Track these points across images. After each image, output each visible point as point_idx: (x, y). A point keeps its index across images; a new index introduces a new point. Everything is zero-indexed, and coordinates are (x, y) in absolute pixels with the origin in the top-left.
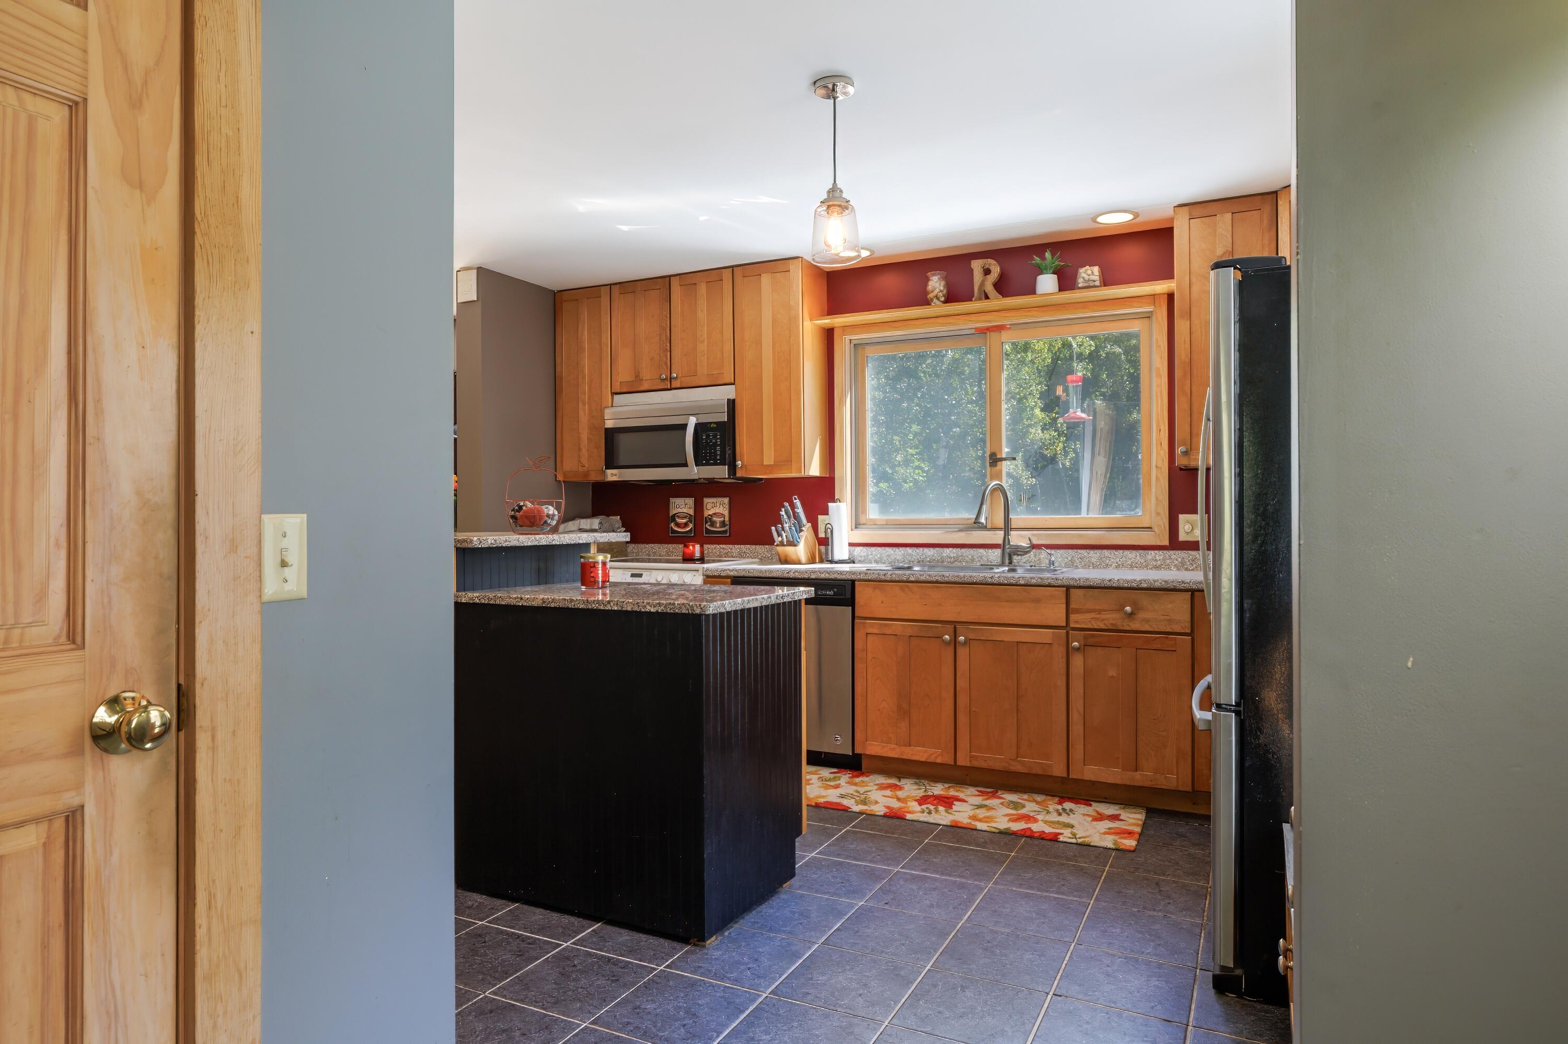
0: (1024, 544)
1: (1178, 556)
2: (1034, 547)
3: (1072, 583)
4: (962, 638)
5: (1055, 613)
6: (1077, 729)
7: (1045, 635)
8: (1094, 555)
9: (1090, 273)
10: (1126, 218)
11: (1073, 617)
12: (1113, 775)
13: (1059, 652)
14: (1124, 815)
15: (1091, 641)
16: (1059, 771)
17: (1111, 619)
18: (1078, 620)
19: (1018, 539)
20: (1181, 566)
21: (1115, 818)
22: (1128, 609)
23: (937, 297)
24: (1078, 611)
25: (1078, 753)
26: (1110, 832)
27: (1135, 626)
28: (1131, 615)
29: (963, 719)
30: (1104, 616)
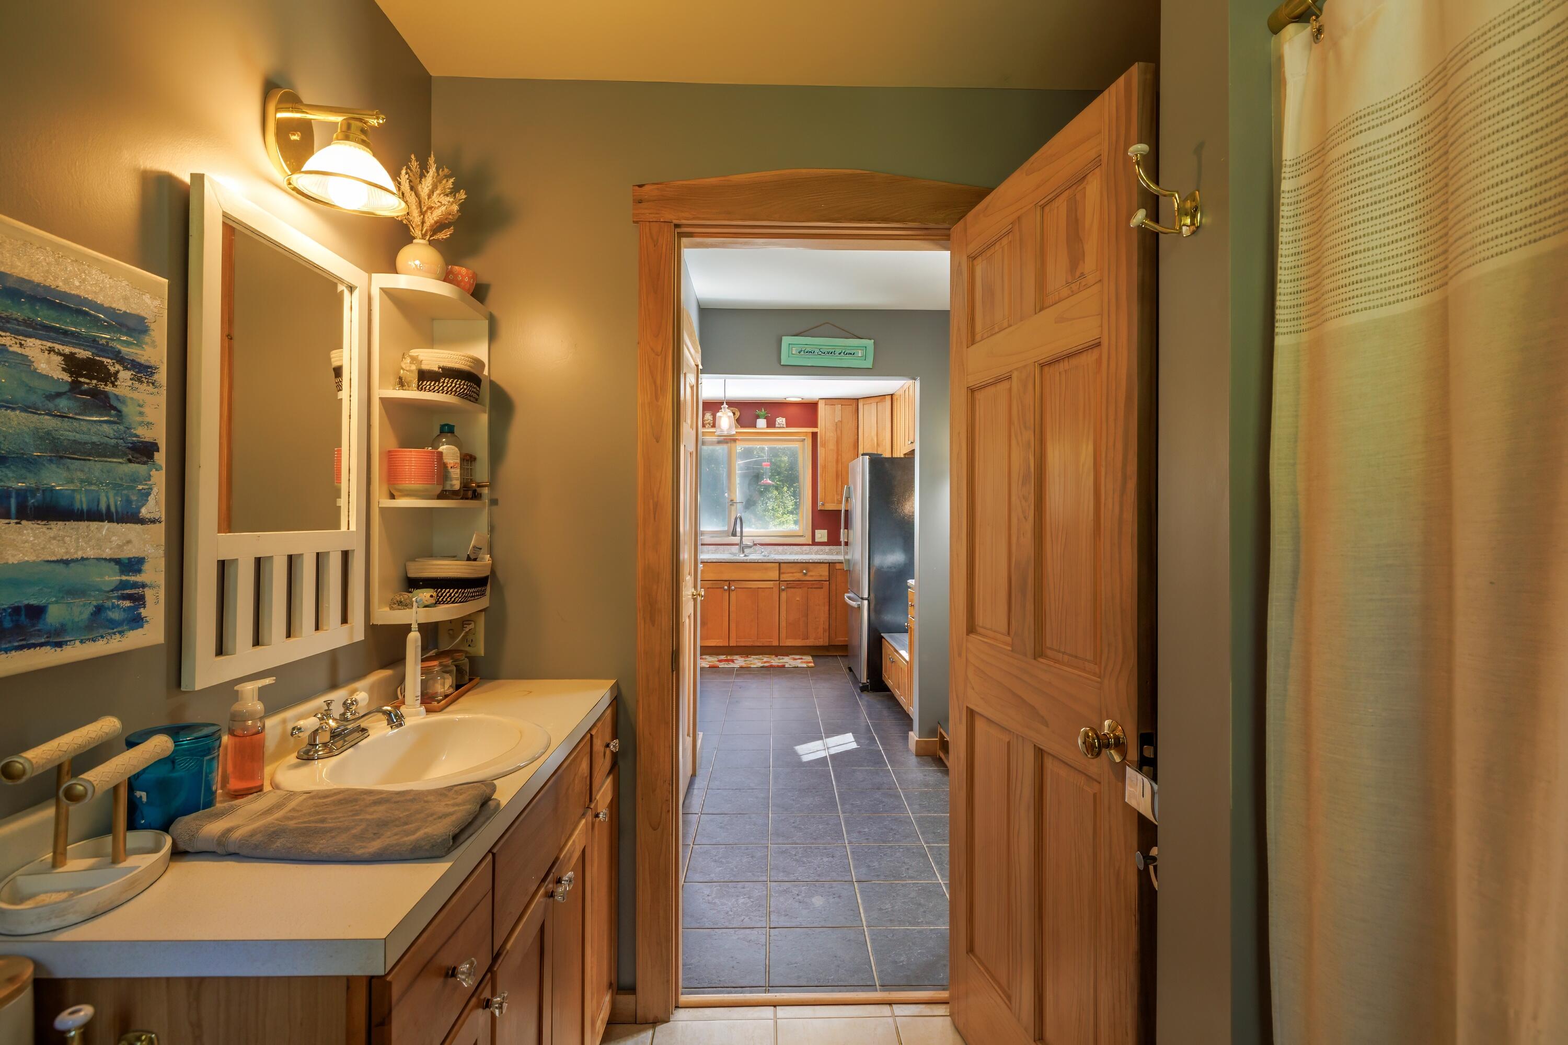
0: (750, 544)
1: (816, 548)
2: (755, 545)
3: (782, 561)
4: (733, 587)
5: (774, 575)
6: (783, 624)
7: (770, 584)
8: (780, 548)
9: (781, 421)
10: (800, 399)
11: (782, 576)
12: (798, 643)
13: (776, 590)
14: (803, 657)
15: (790, 586)
16: (775, 643)
17: (798, 576)
18: (784, 577)
19: (746, 541)
20: (817, 553)
21: (802, 659)
22: (805, 571)
23: (709, 424)
24: (783, 573)
25: (783, 634)
26: (802, 662)
27: (807, 578)
28: (805, 574)
29: (733, 626)
30: (795, 574)
